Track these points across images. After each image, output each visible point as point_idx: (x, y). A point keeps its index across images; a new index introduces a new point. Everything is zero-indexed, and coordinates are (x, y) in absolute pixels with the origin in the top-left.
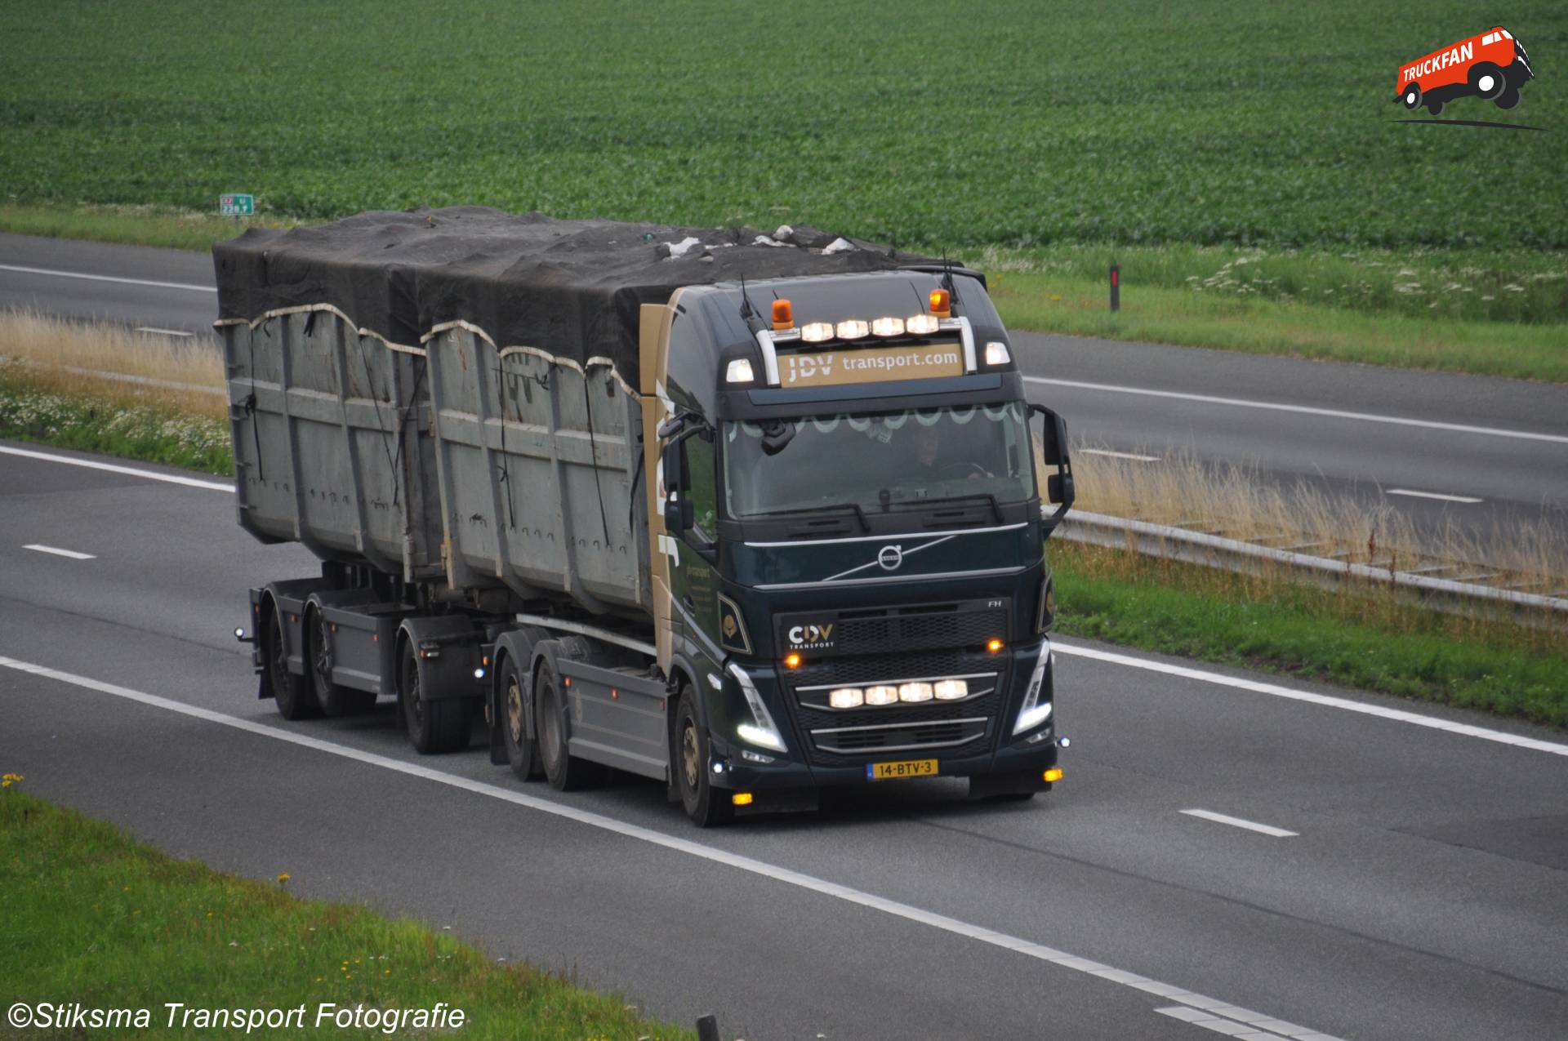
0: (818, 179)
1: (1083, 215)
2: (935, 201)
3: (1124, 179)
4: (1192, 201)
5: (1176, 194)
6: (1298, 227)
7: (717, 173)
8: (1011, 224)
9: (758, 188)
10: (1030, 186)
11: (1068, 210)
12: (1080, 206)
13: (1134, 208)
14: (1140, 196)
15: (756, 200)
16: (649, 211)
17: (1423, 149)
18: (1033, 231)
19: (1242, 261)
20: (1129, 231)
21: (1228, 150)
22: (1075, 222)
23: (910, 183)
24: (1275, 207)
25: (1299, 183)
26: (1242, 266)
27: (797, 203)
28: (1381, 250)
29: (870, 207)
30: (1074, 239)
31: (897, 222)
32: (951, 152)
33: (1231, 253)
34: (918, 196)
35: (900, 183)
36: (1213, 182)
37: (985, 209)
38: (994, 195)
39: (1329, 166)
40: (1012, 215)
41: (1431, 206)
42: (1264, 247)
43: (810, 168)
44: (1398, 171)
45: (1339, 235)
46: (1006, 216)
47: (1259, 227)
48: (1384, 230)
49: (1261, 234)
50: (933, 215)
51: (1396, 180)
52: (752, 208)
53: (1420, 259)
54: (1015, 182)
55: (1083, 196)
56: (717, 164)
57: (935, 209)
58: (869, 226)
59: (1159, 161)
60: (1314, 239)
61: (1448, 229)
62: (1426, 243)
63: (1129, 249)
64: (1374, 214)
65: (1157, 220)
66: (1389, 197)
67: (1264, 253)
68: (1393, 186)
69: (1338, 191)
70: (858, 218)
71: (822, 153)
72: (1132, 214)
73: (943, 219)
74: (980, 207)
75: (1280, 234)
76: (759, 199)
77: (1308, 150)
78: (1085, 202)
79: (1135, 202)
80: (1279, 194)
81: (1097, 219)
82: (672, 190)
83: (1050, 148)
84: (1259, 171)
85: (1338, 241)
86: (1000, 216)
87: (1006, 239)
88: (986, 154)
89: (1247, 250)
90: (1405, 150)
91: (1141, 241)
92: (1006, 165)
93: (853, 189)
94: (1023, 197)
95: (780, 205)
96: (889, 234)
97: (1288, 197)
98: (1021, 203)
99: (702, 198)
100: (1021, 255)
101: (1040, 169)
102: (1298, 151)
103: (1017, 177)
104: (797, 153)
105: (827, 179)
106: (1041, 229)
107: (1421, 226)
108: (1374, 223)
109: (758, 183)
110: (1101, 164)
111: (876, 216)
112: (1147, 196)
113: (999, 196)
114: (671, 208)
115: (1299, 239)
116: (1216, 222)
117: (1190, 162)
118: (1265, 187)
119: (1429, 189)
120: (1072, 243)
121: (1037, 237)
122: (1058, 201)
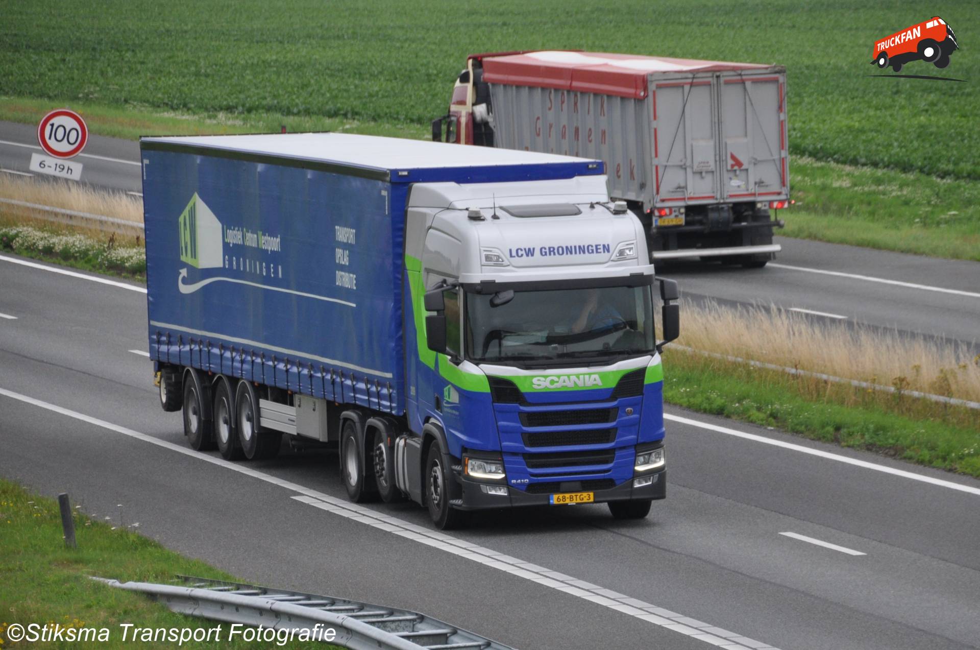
0: (134, 73)
1: (269, 99)
2: (193, 88)
3: (290, 82)
4: (323, 95)
5: (315, 91)
6: (375, 111)
7: (81, 67)
8: (232, 101)
10: (242, 82)
11: (261, 96)
12: (267, 94)
13: (294, 97)
14: (297, 91)
15: (101, 81)
16: (44, 84)
17: (437, 75)
18: (243, 106)
19: (347, 127)
20: (291, 108)
21: (342, 70)
22: (264, 102)
23: (181, 77)
25: (376, 89)
28: (416, 125)
29: (160, 89)
30: (264, 111)
31: (174, 97)
32: (202, 62)
33: (342, 122)
34: (185, 85)
35: (176, 77)
36: (334, 86)
37: (219, 93)
38: (224, 86)
39: (391, 81)
40: (232, 97)
42: (359, 120)
43: (129, 67)
44: (425, 86)
45: (395, 116)
46: (230, 97)
47: (356, 110)
48: (417, 114)
49: (357, 113)
50: (192, 95)
51: (424, 90)
52: (98, 86)
54: (235, 80)
55: (269, 89)
56: (81, 62)
57: (194, 92)
58: (159, 98)
59: (307, 74)
63: (291, 118)
64: (412, 106)
65: (305, 104)
66: (420, 98)
67: (358, 123)
68: (422, 93)
69: (395, 94)
70: (154, 94)
71: (135, 60)
72: (293, 100)
73: (198, 97)
74: (217, 92)
75: (367, 114)
77: (381, 73)
78: (270, 92)
79: (295, 94)
80: (366, 94)
81: (276, 102)
82: (57, 74)
83: (253, 64)
84: (357, 82)
85: (395, 119)
86: (226, 97)
87: (229, 109)
88: (221, 66)
89: (351, 121)
90: (428, 75)
91: (298, 114)
92: (230, 71)
93: (151, 79)
94: (239, 88)
95: (113, 85)
96: (170, 103)
97: (371, 96)
98: (237, 91)
99: (73, 79)
100: (237, 118)
101: (248, 74)
102: (376, 72)
103: (236, 78)
104: (123, 59)
105: (138, 73)
106: (247, 105)
107: (435, 114)
108: (413, 111)
109: (102, 73)
110: (278, 74)
111: (163, 94)
112: (301, 91)
113: (226, 87)
114: (56, 83)
116: (335, 106)
117: (323, 75)
118: (360, 90)
119: (439, 95)
120: (263, 113)
121: (245, 109)
122: (256, 91)
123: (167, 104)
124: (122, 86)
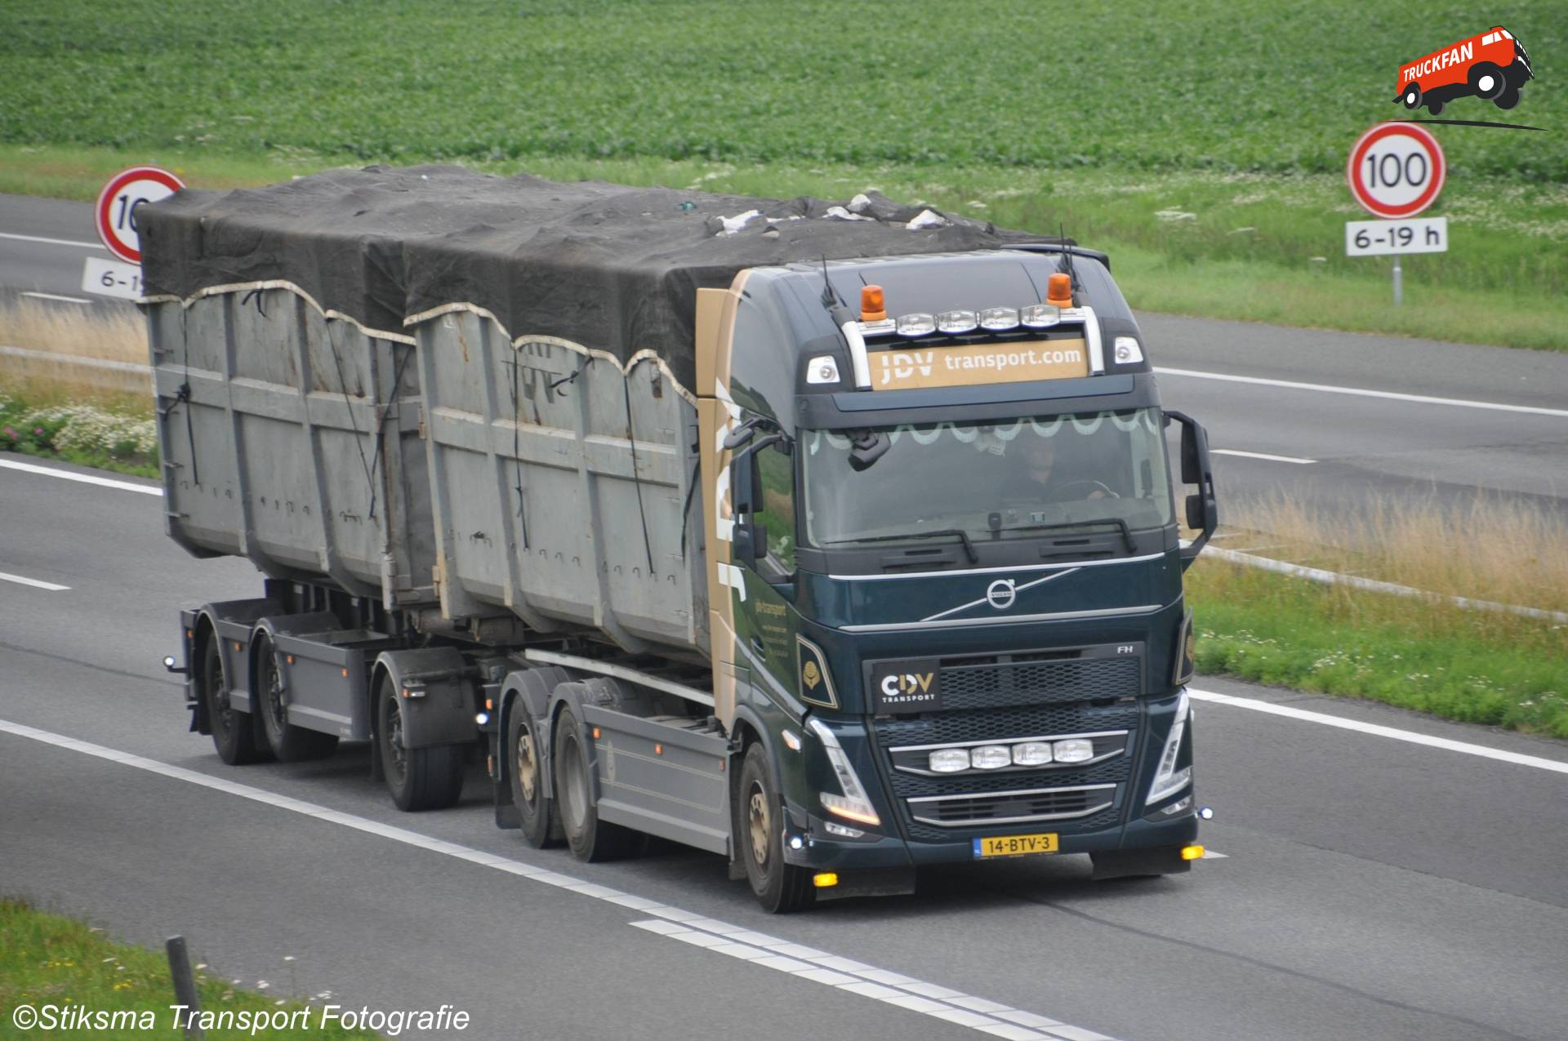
0: (282, 88)
1: (552, 128)
2: (401, 112)
3: (592, 92)
4: (660, 115)
5: (644, 108)
6: (765, 143)
7: (176, 81)
8: (480, 137)
9: (219, 97)
10: (498, 99)
11: (536, 123)
12: (549, 119)
13: (603, 122)
14: (609, 109)
15: (218, 108)
16: (105, 118)
17: (886, 65)
18: (502, 144)
19: (712, 176)
20: (597, 144)
21: (695, 65)
22: (543, 136)
23: (376, 93)
24: (743, 122)
25: (766, 98)
26: (711, 181)
27: (261, 113)
28: (848, 165)
29: (335, 118)
30: (544, 153)
31: (364, 134)
32: (417, 63)
33: (699, 168)
34: (384, 107)
35: (366, 94)
36: (682, 96)
37: (452, 121)
38: (462, 107)
39: (795, 81)
40: (480, 127)
41: (895, 122)
42: (733, 162)
43: (273, 78)
44: (863, 88)
45: (806, 151)
46: (474, 128)
47: (727, 142)
48: (850, 146)
49: (729, 149)
50: (400, 127)
51: (862, 96)
52: (213, 117)
53: (886, 175)
54: (483, 95)
55: (552, 109)
56: (176, 71)
57: (402, 121)
58: (334, 137)
59: (627, 74)
60: (782, 155)
61: (912, 145)
62: (891, 159)
63: (598, 162)
64: (840, 129)
65: (625, 134)
66: (855, 113)
67: (733, 168)
68: (858, 102)
69: (805, 106)
70: (323, 129)
71: (284, 61)
72: (600, 128)
73: (411, 131)
74: (448, 119)
75: (748, 148)
76: (221, 108)
77: (773, 65)
78: (554, 115)
79: (604, 116)
80: (746, 110)
81: (566, 132)
82: (129, 97)
83: (517, 60)
84: (726, 86)
85: (805, 156)
86: (467, 128)
87: (475, 152)
88: (453, 64)
89: (716, 165)
90: (869, 66)
91: (611, 155)
92: (473, 77)
93: (317, 98)
94: (491, 110)
95: (243, 114)
96: (355, 146)
97: (756, 112)
98: (489, 115)
99: (161, 106)
100: (491, 168)
101: (508, 81)
102: (764, 66)
103: (485, 89)
104: (259, 62)
105: (291, 88)
106: (510, 143)
107: (886, 142)
108: (840, 138)
109: (220, 92)
110: (569, 77)
111: (342, 127)
112: (615, 109)
113: (466, 108)
114: (129, 115)
115: (767, 154)
116: (684, 136)
117: (658, 75)
118: (733, 102)
119: (893, 106)
120: (541, 157)
121: (506, 150)
122: (527, 114)
123: (349, 148)
124: (259, 115)
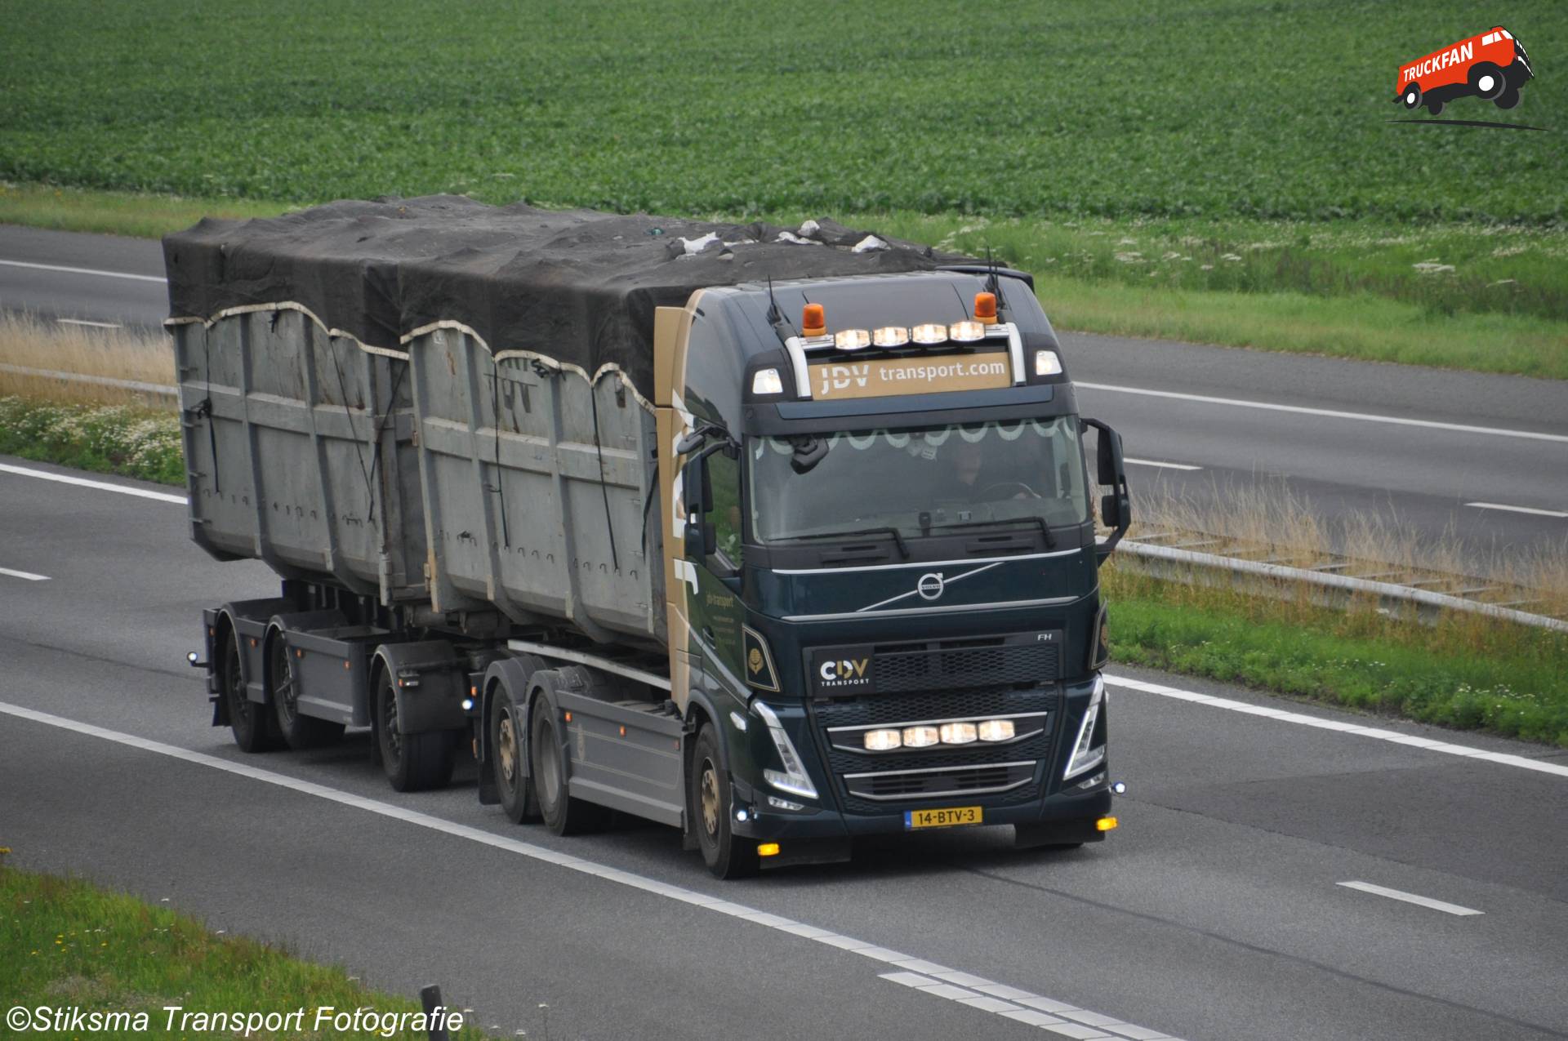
0: (543, 146)
1: (808, 183)
2: (660, 169)
3: (848, 147)
4: (916, 169)
5: (900, 162)
6: (1020, 197)
7: (440, 139)
8: (736, 192)
9: (481, 154)
10: (755, 154)
11: (792, 178)
12: (805, 174)
13: (858, 176)
14: (864, 164)
15: (480, 165)
16: (371, 176)
17: (1142, 119)
18: (758, 199)
19: (966, 229)
20: (853, 199)
21: (951, 119)
22: (800, 190)
23: (634, 149)
24: (997, 176)
25: (1021, 152)
26: (965, 235)
27: (521, 169)
28: (1102, 219)
29: (594, 174)
30: (799, 207)
31: (622, 190)
32: (675, 119)
33: (954, 221)
34: (643, 164)
35: (625, 150)
36: (937, 151)
37: (709, 177)
38: (719, 162)
39: (1050, 135)
40: (736, 183)
41: (1150, 175)
42: (987, 216)
43: (534, 135)
44: (1118, 141)
45: (1060, 204)
46: (731, 183)
47: (982, 196)
48: (1105, 199)
49: (984, 203)
50: (658, 183)
51: (1117, 149)
52: (475, 175)
53: (1141, 228)
54: (740, 150)
55: (807, 164)
56: (439, 129)
57: (660, 177)
58: (593, 193)
59: (883, 129)
60: (1037, 208)
61: (1168, 199)
62: (1145, 212)
63: (853, 217)
64: (1095, 183)
65: (881, 188)
66: (1110, 166)
67: (988, 222)
68: (1114, 155)
69: (1060, 159)
70: (582, 185)
71: (545, 119)
72: (857, 183)
73: (668, 186)
74: (705, 176)
75: (1003, 202)
76: (483, 165)
77: (1029, 119)
78: (810, 170)
79: (859, 170)
80: (1001, 163)
81: (822, 187)
82: (394, 156)
83: (775, 116)
84: (981, 140)
85: (1060, 210)
86: (723, 183)
88: (711, 120)
89: (971, 219)
90: (1125, 119)
91: (866, 209)
92: (731, 133)
93: (577, 155)
94: (748, 165)
95: (504, 171)
96: (614, 201)
97: (1010, 166)
98: (746, 170)
99: (425, 164)
101: (765, 137)
102: (1020, 120)
103: (742, 145)
104: (520, 120)
105: (551, 145)
106: (766, 197)
107: (1141, 195)
108: (1095, 192)
109: (482, 150)
110: (825, 132)
111: (601, 183)
112: (871, 164)
113: (723, 164)
114: (393, 173)
115: (1021, 208)
116: (940, 190)
117: (914, 130)
118: (988, 156)
119: (1148, 159)
120: (798, 211)
121: (762, 205)
122: (783, 169)
123: (608, 204)
124: (519, 172)
